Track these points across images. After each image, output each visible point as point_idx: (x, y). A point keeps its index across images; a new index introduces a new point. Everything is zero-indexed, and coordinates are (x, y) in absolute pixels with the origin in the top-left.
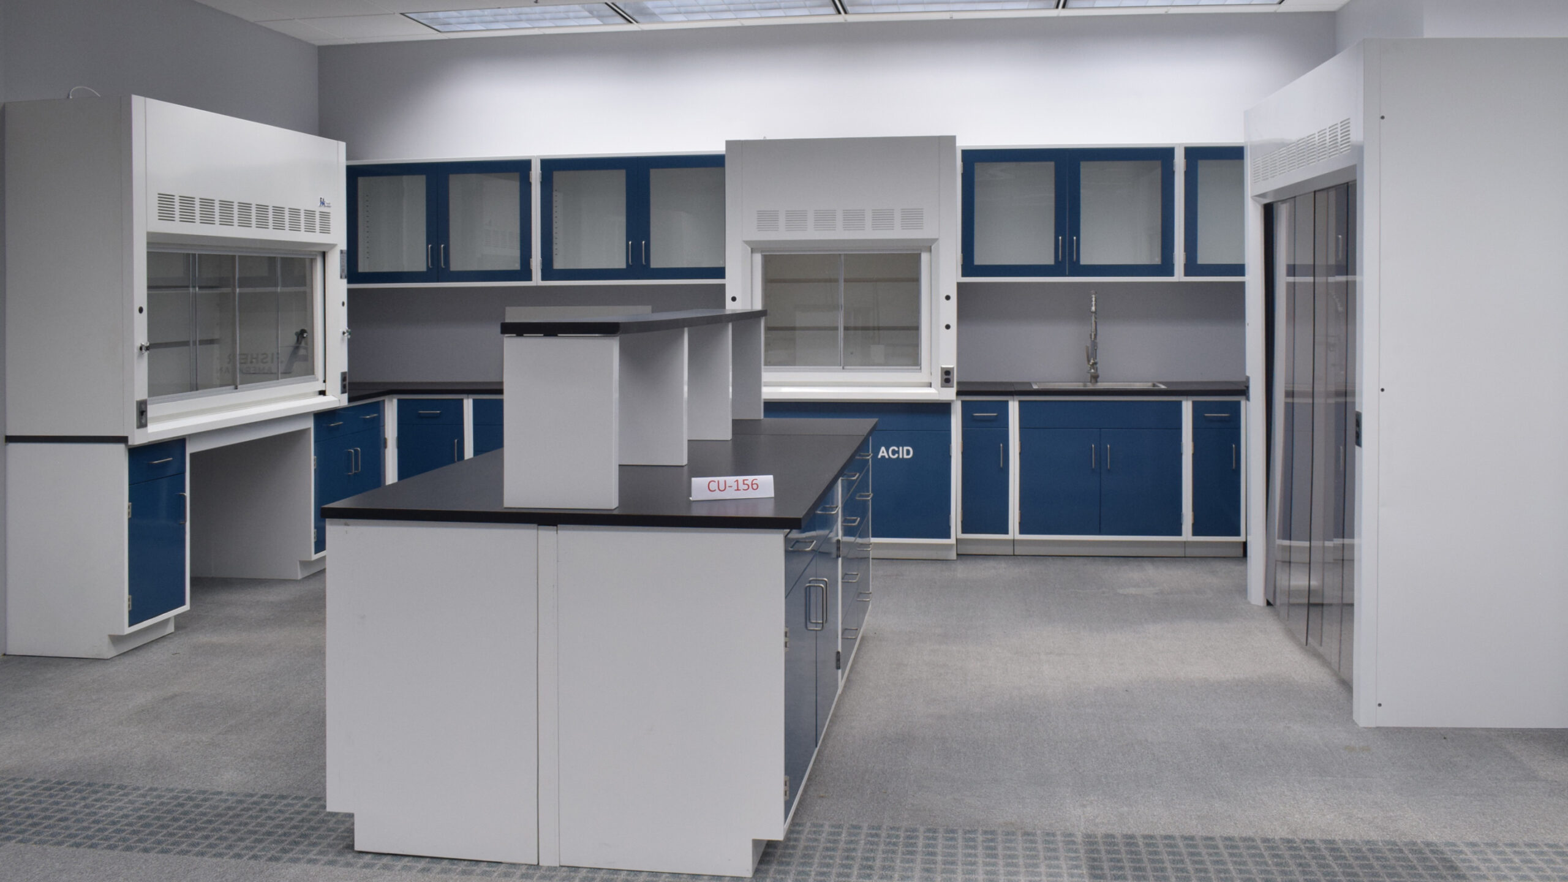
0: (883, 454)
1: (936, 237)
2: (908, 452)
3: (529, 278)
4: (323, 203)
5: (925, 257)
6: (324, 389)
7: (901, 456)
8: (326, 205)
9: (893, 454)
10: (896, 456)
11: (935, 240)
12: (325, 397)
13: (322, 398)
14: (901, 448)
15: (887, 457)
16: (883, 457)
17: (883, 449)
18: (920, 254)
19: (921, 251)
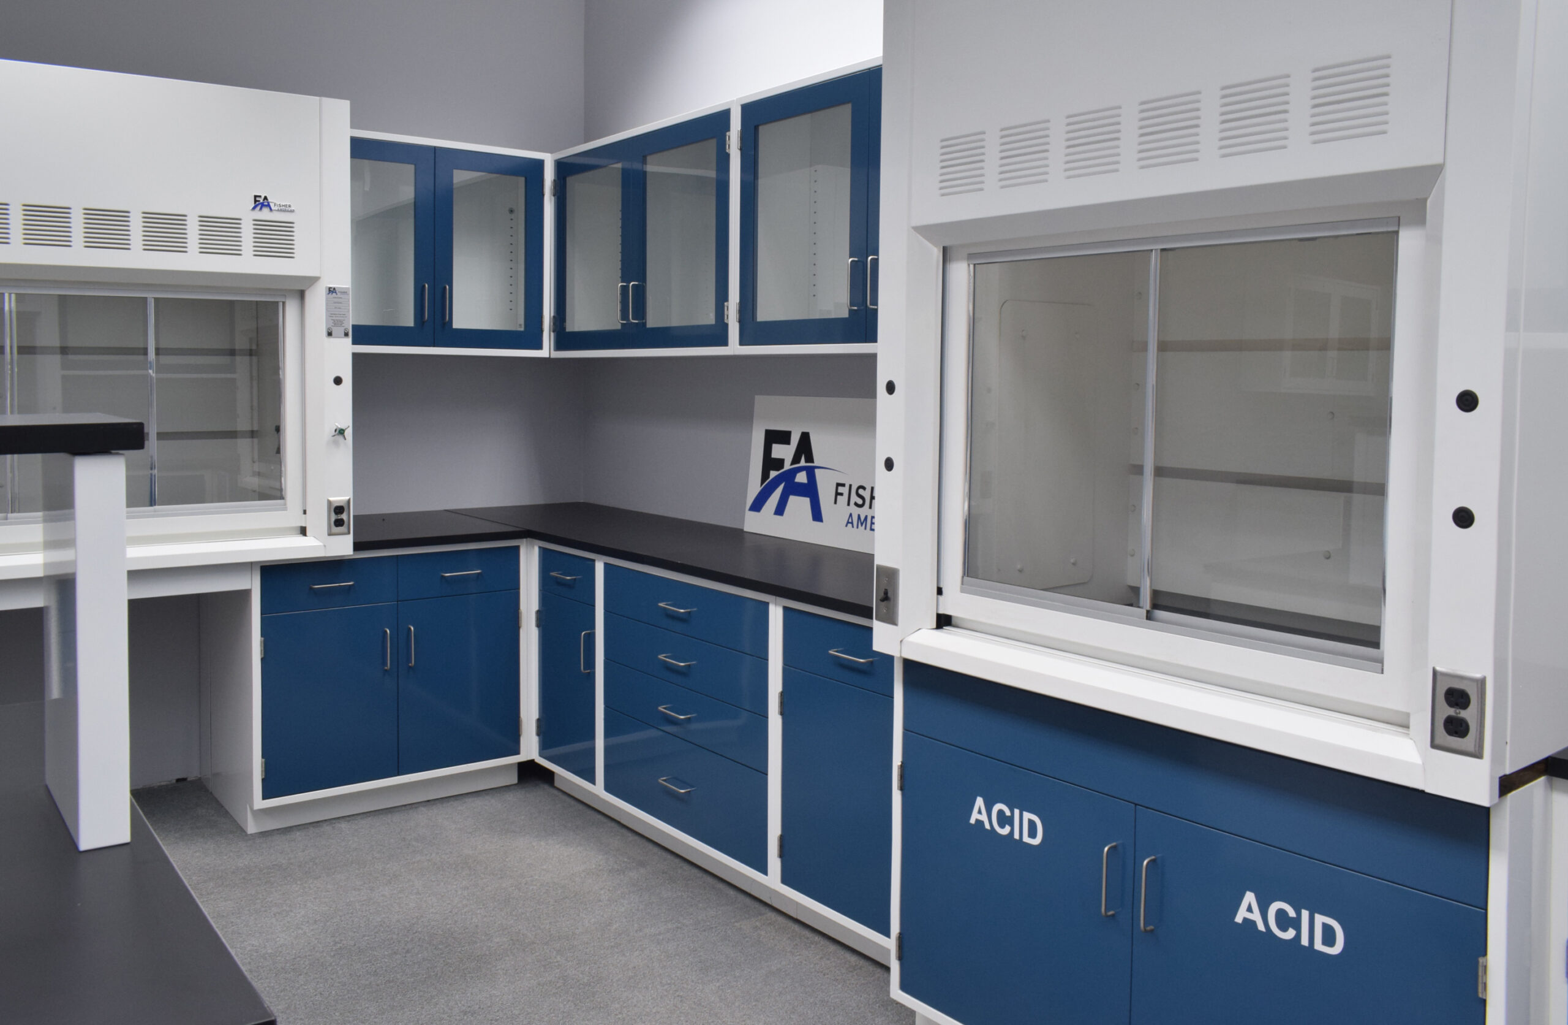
0: (1249, 916)
1: (1437, 160)
2: (1329, 937)
3: (724, 342)
4: (261, 203)
5: (1409, 242)
6: (304, 525)
7: (1305, 941)
8: (273, 208)
9: (1283, 928)
10: (1290, 934)
11: (1432, 173)
12: (305, 537)
13: (299, 541)
14: (1305, 914)
15: (1261, 927)
16: (1249, 923)
17: (1250, 898)
18: (1397, 233)
19: (1399, 221)
